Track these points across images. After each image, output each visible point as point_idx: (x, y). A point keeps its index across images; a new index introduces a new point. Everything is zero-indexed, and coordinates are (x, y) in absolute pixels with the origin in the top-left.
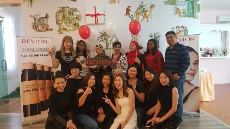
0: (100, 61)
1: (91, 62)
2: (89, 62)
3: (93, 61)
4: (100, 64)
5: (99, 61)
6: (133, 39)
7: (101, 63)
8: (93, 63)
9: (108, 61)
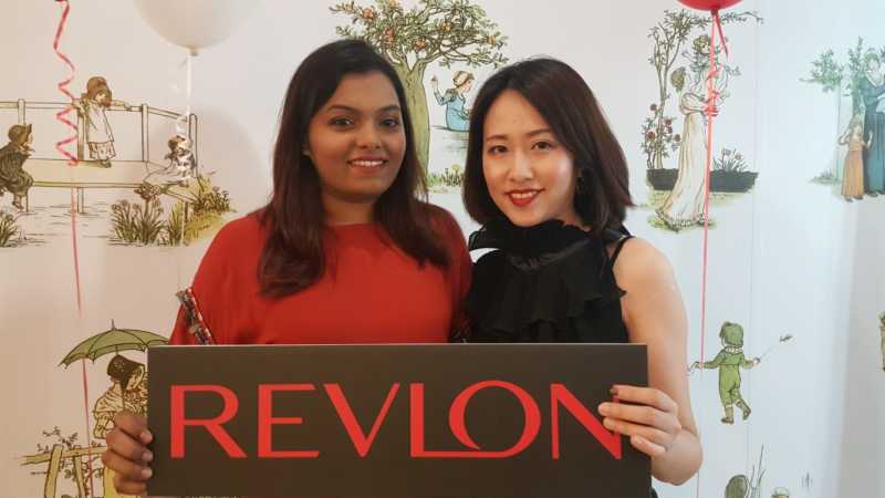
0: (417, 391)
1: (243, 428)
2: (214, 427)
3: (281, 404)
4: (417, 449)
5: (402, 404)
6: (671, 89)
7: (438, 433)
8: (281, 437)
9: (559, 392)
